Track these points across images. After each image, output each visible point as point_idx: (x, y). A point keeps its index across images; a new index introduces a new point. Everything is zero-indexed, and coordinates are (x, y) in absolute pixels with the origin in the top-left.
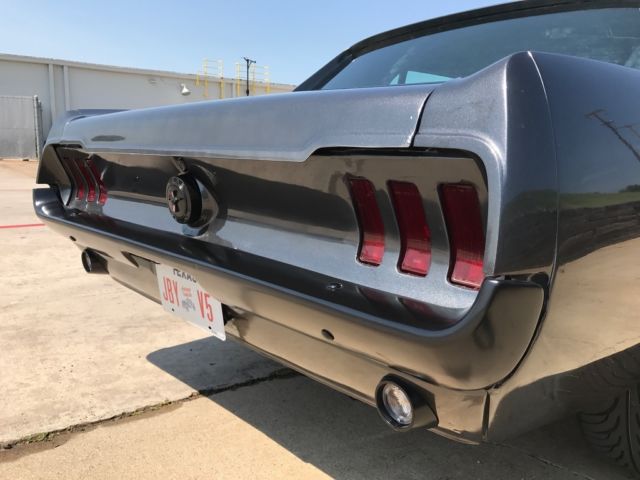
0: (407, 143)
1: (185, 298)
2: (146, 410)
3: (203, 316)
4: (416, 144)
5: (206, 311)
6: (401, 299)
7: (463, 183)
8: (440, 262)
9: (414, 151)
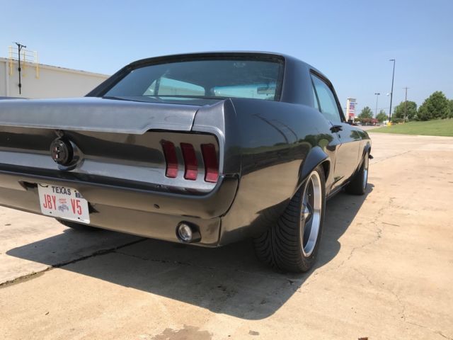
0: (190, 129)
1: (61, 205)
2: (21, 278)
3: (74, 212)
4: (193, 130)
5: (77, 209)
6: (186, 189)
7: (210, 144)
8: (201, 173)
9: (192, 132)
